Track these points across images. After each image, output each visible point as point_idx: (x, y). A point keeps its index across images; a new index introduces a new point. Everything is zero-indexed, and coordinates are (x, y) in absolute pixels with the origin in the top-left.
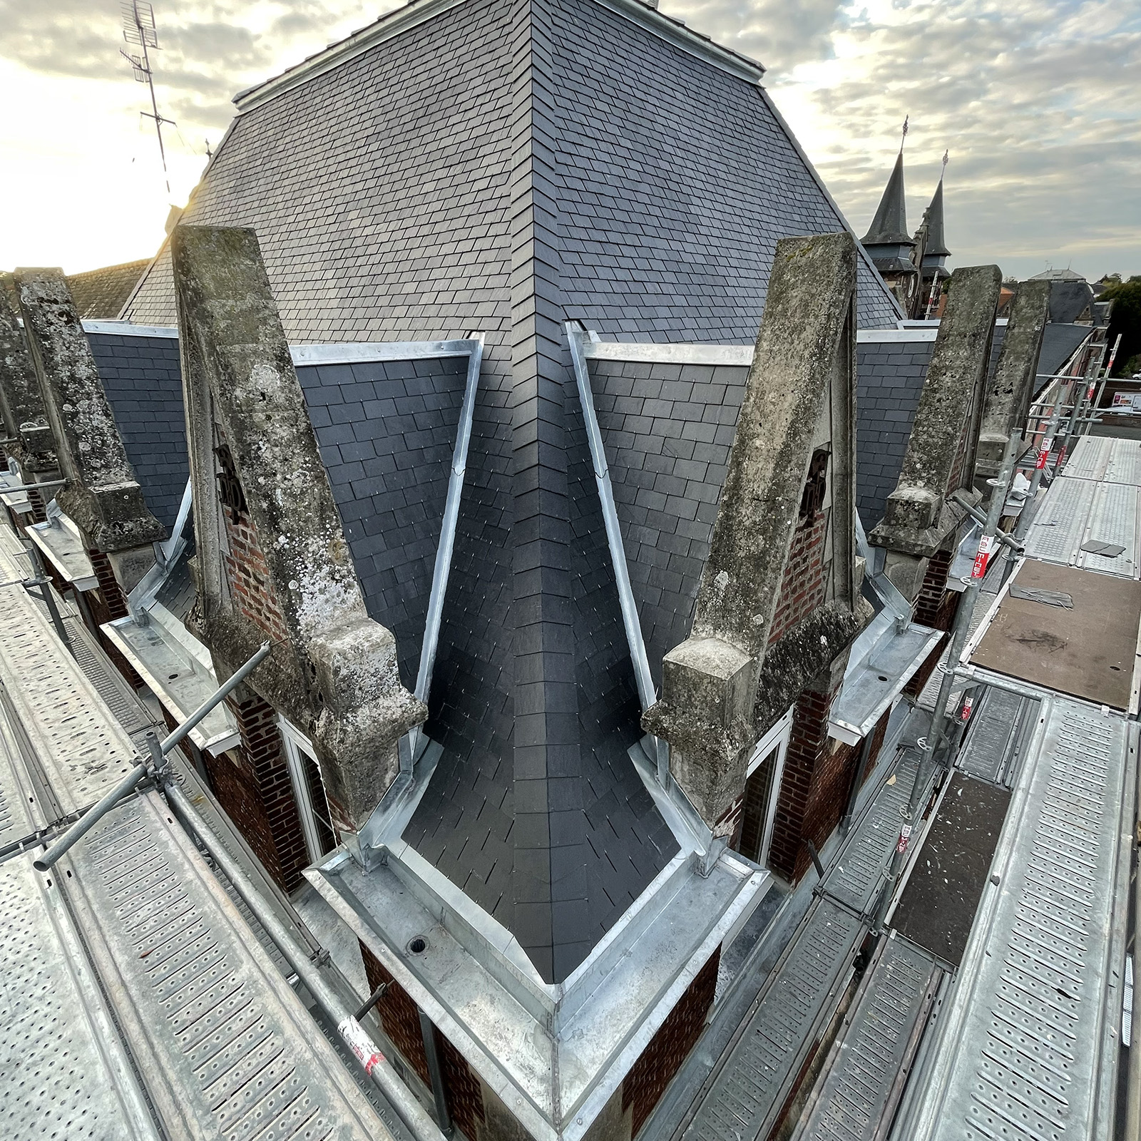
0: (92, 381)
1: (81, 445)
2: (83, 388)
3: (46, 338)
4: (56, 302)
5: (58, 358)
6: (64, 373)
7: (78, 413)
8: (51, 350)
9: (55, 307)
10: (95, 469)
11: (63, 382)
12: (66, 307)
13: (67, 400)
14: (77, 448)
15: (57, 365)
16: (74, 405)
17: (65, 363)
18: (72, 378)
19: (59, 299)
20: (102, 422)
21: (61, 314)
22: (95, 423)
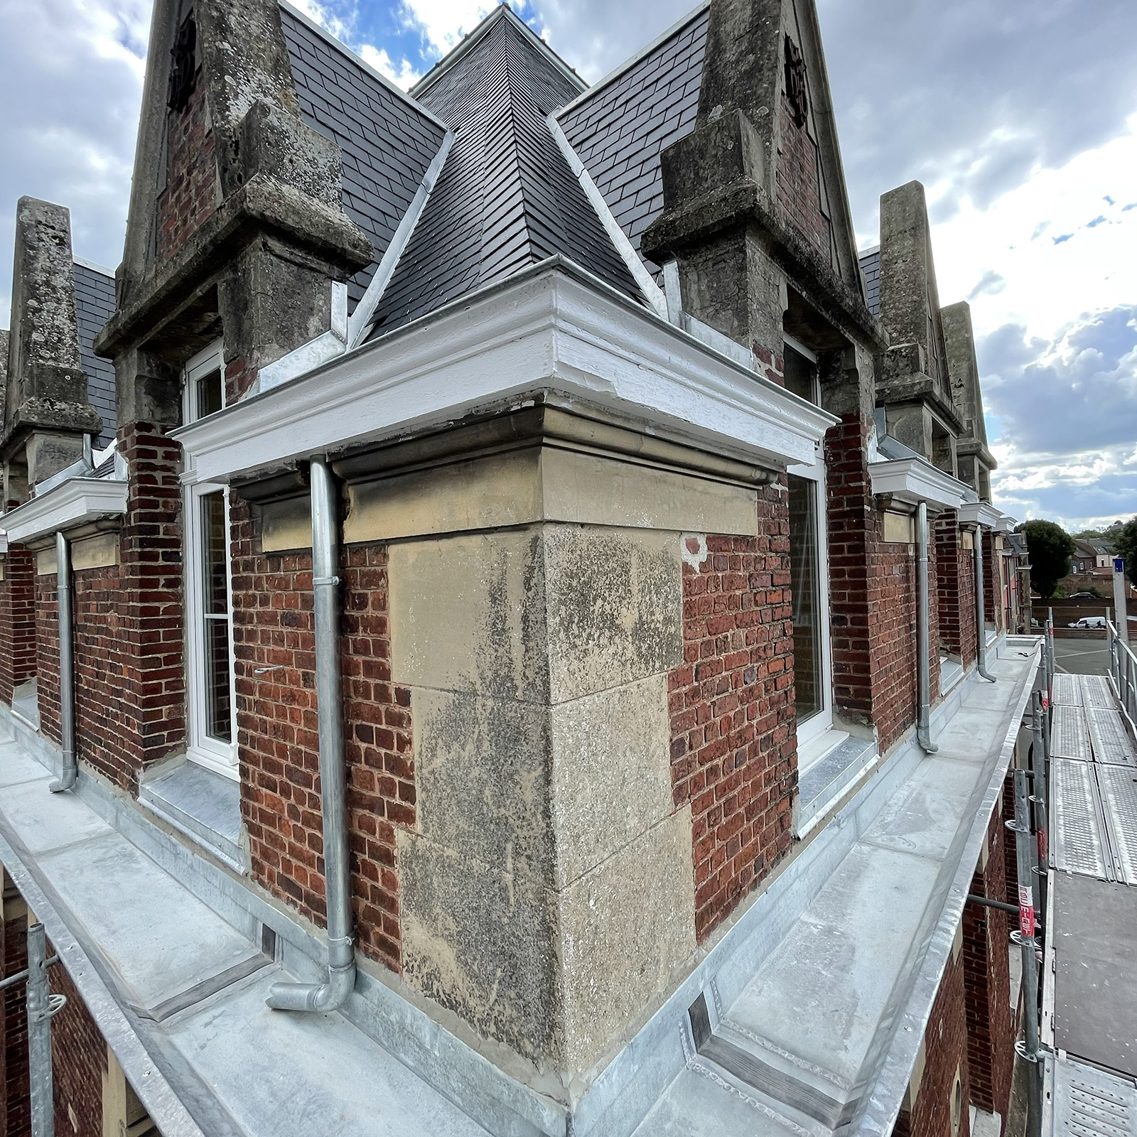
0: (66, 292)
1: (35, 336)
2: (55, 293)
3: (32, 248)
4: (53, 228)
5: (39, 266)
6: (40, 277)
7: (41, 310)
8: (35, 258)
9: (50, 231)
10: (41, 357)
11: (36, 283)
12: (62, 234)
13: (34, 297)
14: (30, 336)
15: (36, 269)
16: (40, 302)
17: (43, 270)
18: (47, 283)
19: (57, 227)
20: (64, 324)
21: (55, 238)
22: (57, 323)
